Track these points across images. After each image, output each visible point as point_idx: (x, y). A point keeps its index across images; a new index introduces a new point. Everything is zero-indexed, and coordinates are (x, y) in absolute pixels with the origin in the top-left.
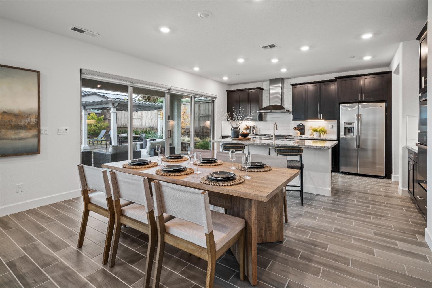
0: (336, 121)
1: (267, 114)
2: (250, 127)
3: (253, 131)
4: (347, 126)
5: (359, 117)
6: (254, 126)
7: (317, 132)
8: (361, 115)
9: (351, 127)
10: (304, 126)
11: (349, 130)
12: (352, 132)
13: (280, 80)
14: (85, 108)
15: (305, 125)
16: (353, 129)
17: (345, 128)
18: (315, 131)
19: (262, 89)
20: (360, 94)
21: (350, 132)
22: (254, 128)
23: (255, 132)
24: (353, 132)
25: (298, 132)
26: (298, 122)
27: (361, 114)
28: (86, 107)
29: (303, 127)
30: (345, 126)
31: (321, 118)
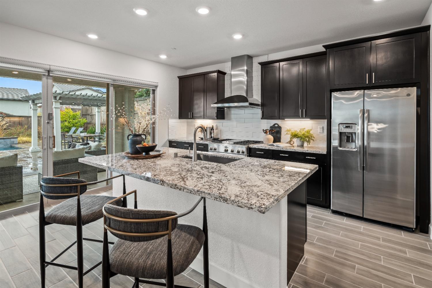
0: (326, 121)
1: (230, 109)
2: (207, 128)
3: (211, 133)
4: (344, 131)
5: (366, 115)
6: (213, 126)
7: (297, 137)
8: (368, 111)
9: (352, 133)
10: (280, 128)
11: (348, 137)
12: (352, 141)
13: (246, 58)
14: (34, 103)
15: (281, 126)
16: (354, 136)
17: (341, 133)
18: (295, 136)
19: (225, 74)
20: (367, 73)
21: (349, 142)
22: (212, 129)
23: (213, 136)
24: (355, 142)
25: (271, 137)
26: (272, 122)
27: (368, 109)
28: (35, 101)
29: (278, 129)
30: (340, 131)
31: (303, 116)
